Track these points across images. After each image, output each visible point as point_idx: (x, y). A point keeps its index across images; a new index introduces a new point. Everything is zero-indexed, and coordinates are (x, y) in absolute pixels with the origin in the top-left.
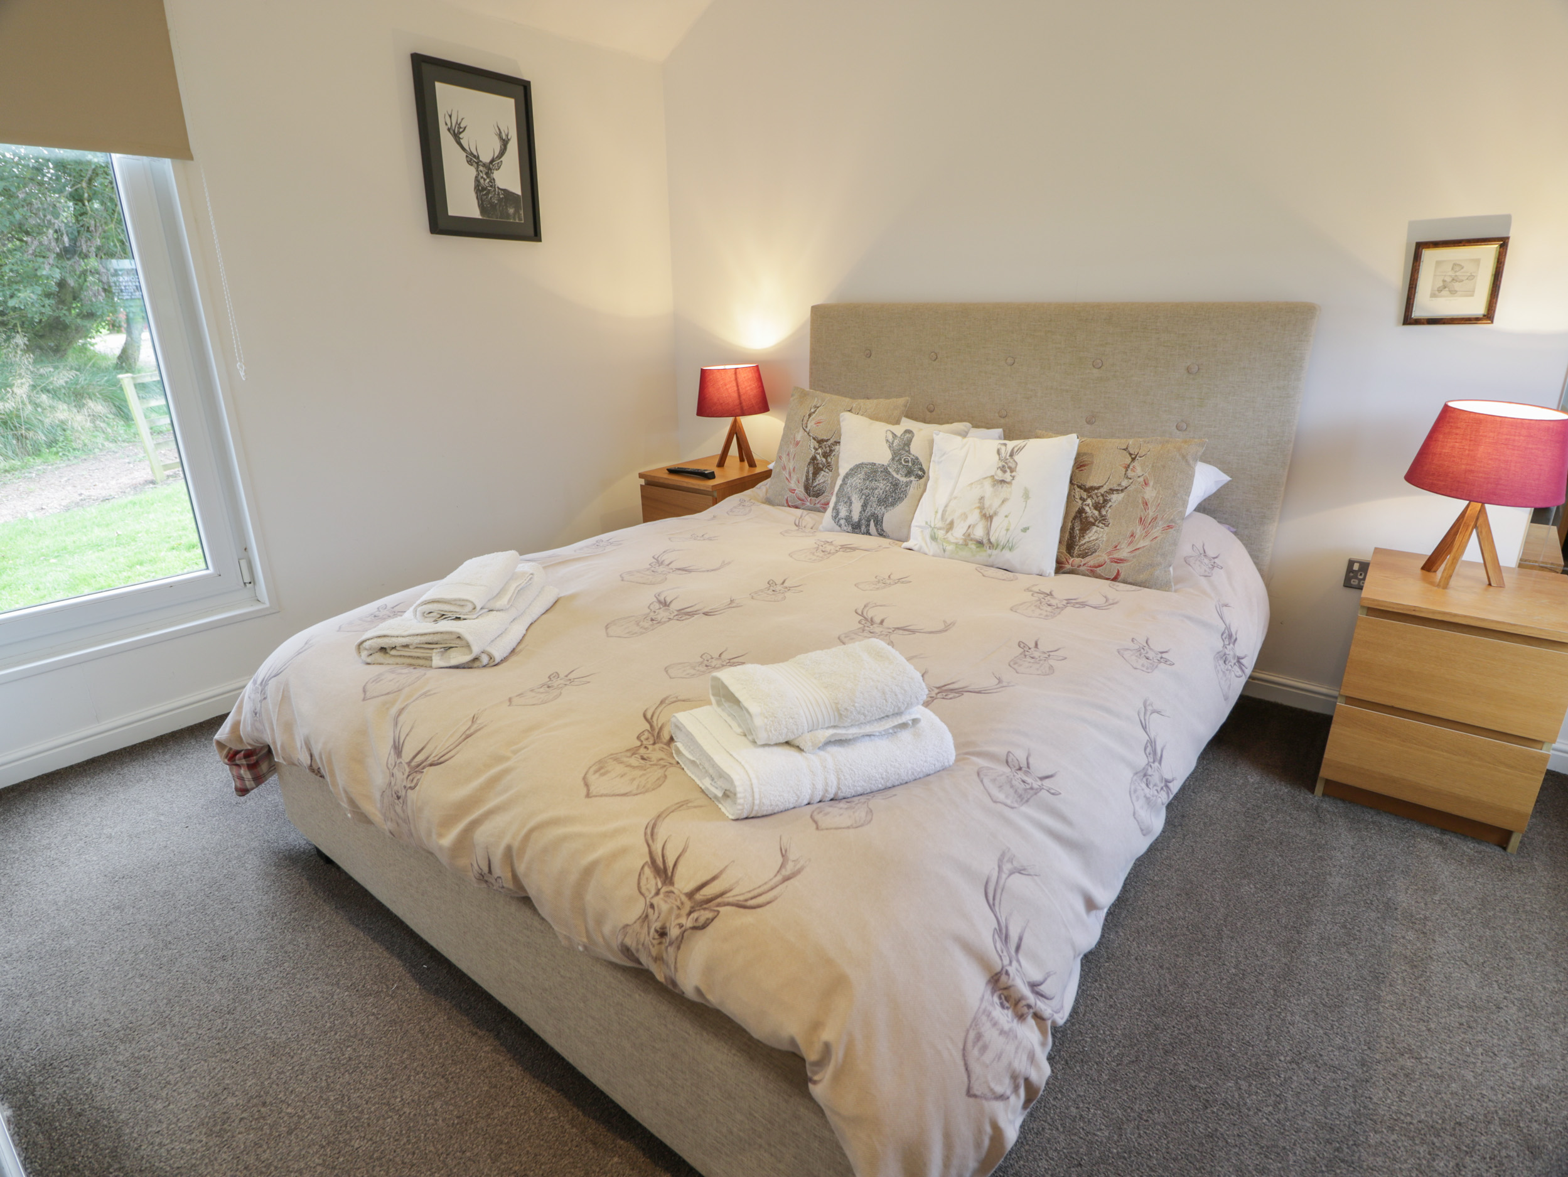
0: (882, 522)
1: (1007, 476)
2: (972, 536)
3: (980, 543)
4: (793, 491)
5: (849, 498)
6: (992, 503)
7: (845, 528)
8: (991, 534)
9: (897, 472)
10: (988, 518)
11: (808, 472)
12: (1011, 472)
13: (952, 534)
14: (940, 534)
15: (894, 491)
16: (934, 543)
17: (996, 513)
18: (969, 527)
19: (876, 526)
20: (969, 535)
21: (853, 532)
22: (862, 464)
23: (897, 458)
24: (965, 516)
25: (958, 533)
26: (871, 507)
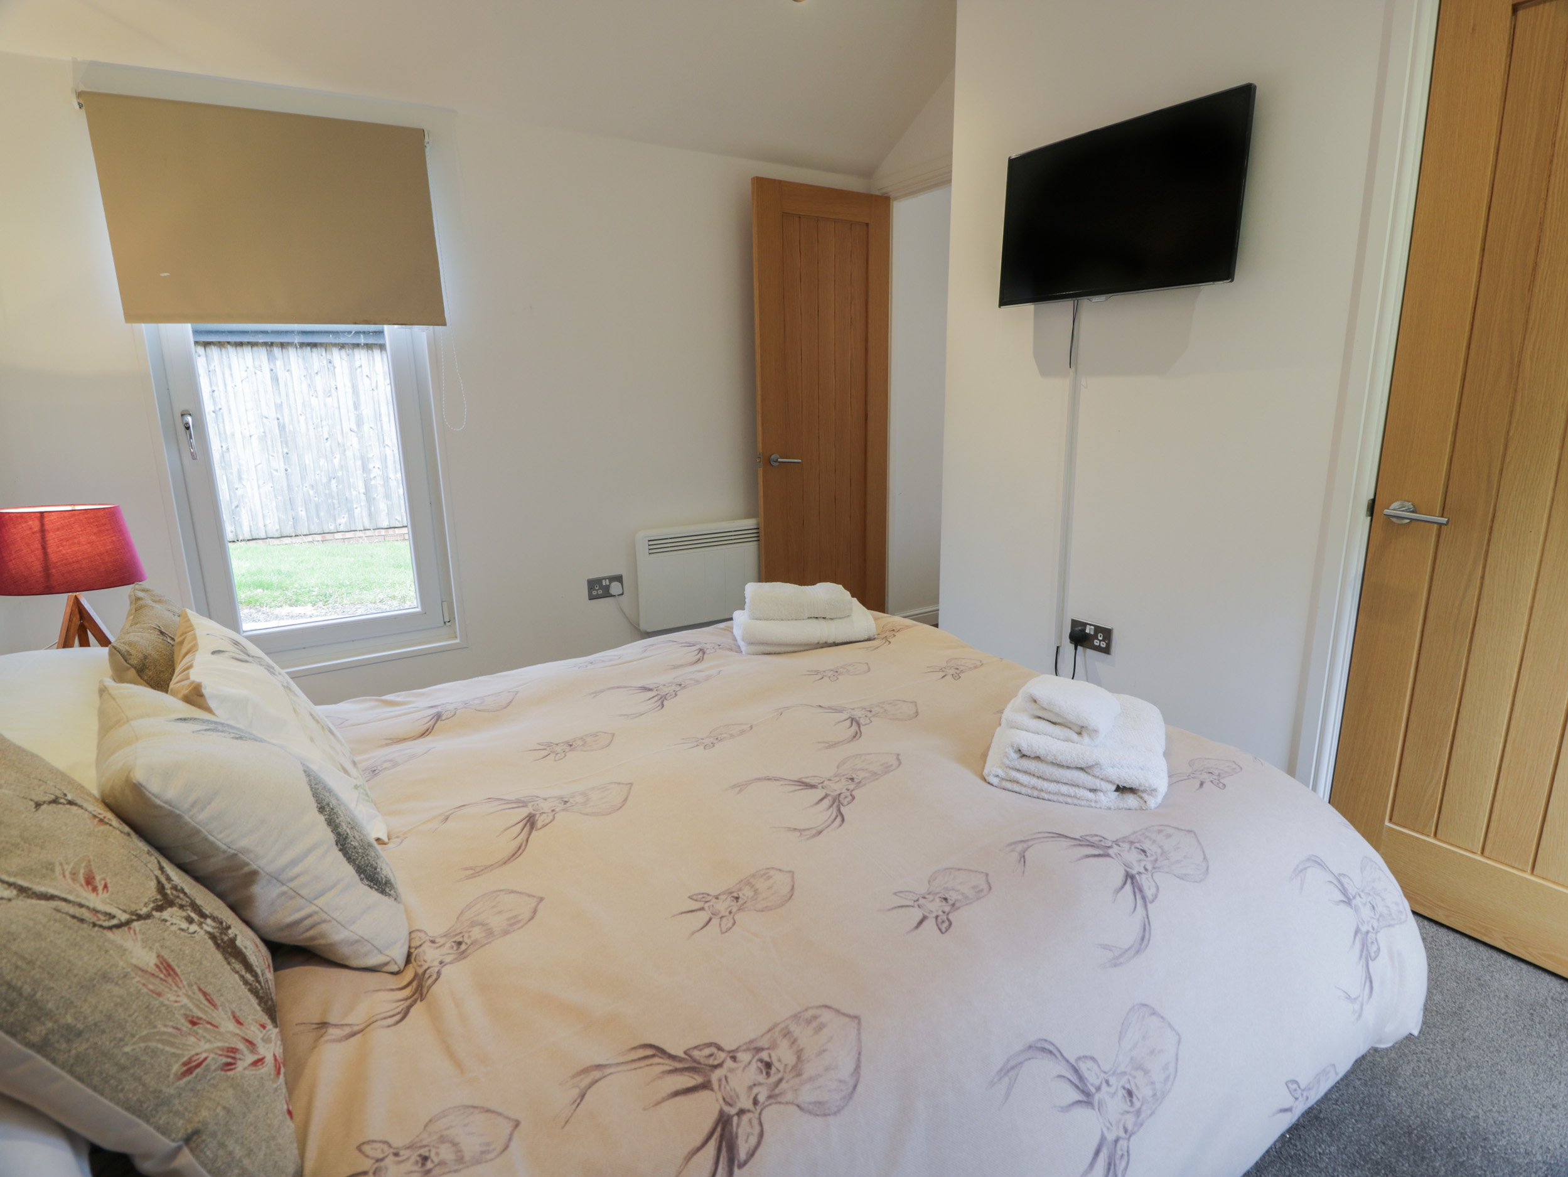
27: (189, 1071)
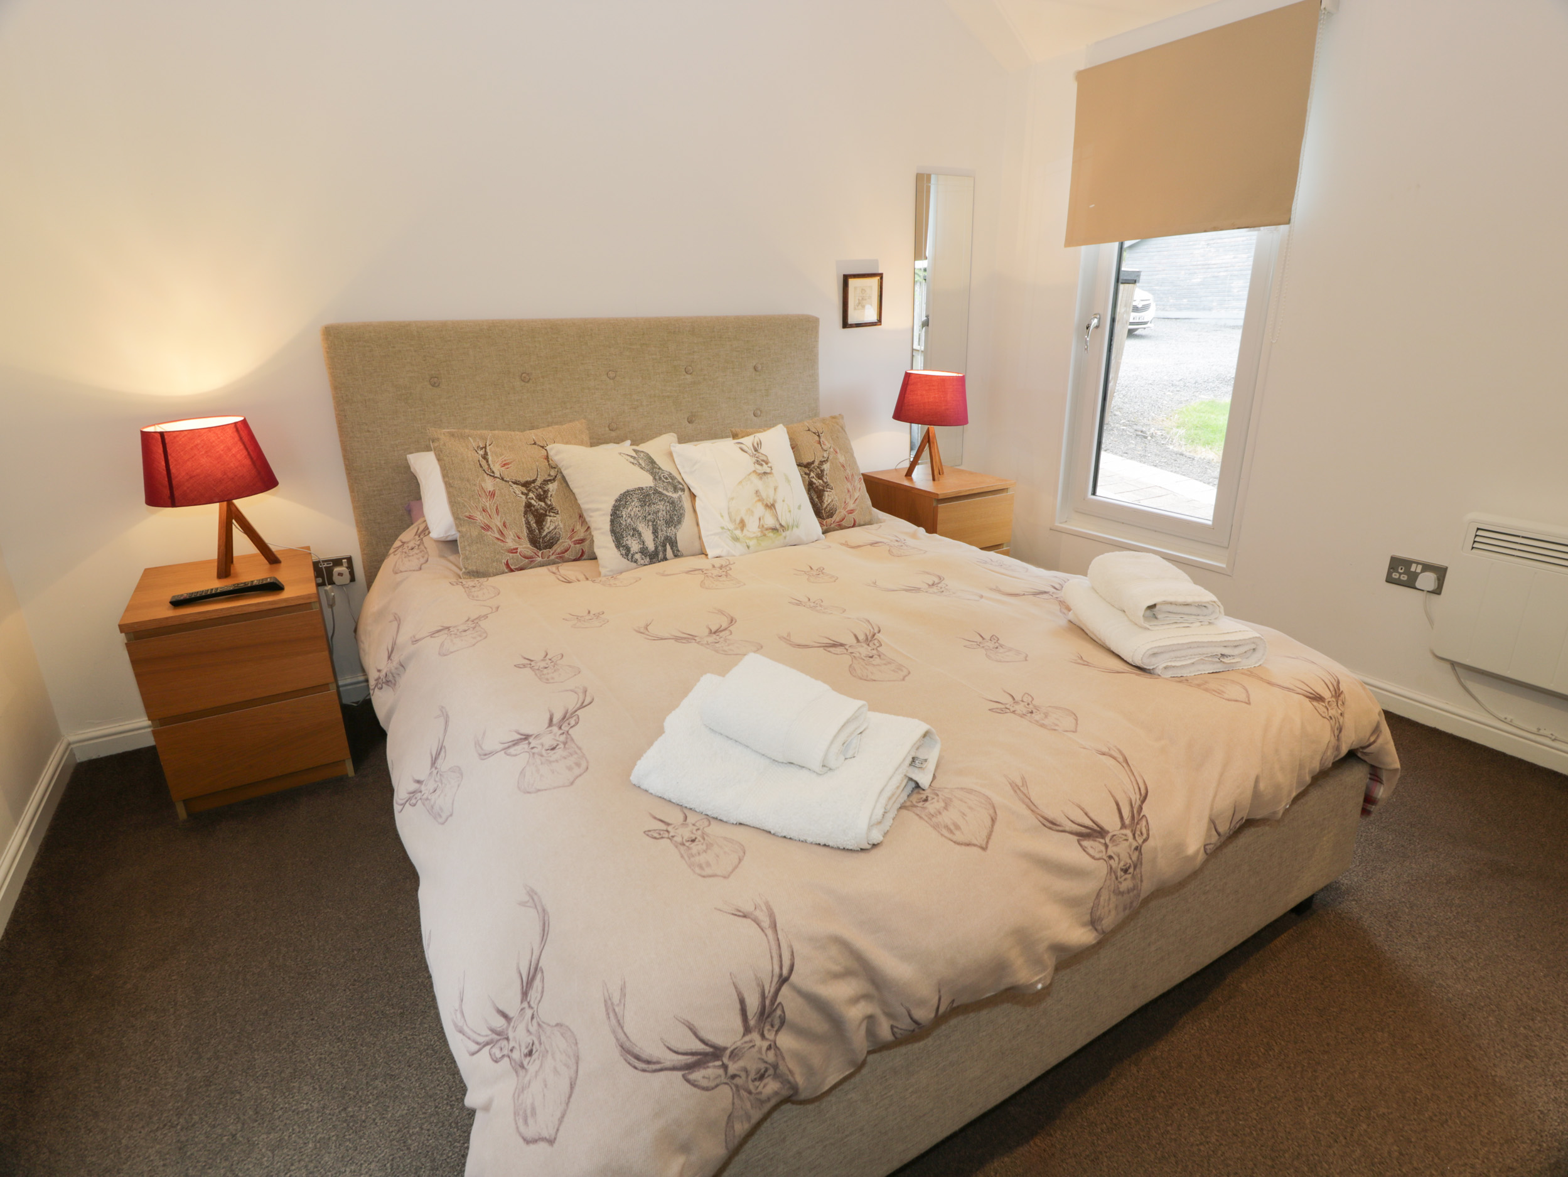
0: (676, 543)
1: (765, 468)
2: (765, 526)
3: (774, 530)
4: (514, 551)
5: (634, 530)
6: (768, 494)
7: (642, 562)
8: (780, 518)
9: (667, 490)
10: (771, 506)
11: (528, 523)
12: (767, 463)
13: (748, 531)
14: (738, 533)
15: (674, 509)
16: (737, 544)
17: (775, 501)
18: (760, 519)
19: (672, 549)
20: (763, 526)
21: (651, 563)
22: (628, 491)
23: (657, 477)
24: (750, 512)
25: (753, 527)
26: (662, 531)
27: (470, 518)
